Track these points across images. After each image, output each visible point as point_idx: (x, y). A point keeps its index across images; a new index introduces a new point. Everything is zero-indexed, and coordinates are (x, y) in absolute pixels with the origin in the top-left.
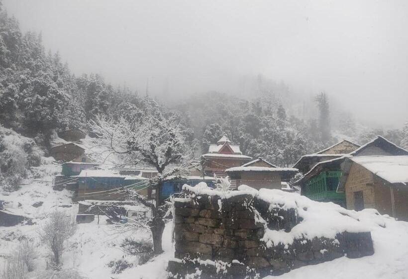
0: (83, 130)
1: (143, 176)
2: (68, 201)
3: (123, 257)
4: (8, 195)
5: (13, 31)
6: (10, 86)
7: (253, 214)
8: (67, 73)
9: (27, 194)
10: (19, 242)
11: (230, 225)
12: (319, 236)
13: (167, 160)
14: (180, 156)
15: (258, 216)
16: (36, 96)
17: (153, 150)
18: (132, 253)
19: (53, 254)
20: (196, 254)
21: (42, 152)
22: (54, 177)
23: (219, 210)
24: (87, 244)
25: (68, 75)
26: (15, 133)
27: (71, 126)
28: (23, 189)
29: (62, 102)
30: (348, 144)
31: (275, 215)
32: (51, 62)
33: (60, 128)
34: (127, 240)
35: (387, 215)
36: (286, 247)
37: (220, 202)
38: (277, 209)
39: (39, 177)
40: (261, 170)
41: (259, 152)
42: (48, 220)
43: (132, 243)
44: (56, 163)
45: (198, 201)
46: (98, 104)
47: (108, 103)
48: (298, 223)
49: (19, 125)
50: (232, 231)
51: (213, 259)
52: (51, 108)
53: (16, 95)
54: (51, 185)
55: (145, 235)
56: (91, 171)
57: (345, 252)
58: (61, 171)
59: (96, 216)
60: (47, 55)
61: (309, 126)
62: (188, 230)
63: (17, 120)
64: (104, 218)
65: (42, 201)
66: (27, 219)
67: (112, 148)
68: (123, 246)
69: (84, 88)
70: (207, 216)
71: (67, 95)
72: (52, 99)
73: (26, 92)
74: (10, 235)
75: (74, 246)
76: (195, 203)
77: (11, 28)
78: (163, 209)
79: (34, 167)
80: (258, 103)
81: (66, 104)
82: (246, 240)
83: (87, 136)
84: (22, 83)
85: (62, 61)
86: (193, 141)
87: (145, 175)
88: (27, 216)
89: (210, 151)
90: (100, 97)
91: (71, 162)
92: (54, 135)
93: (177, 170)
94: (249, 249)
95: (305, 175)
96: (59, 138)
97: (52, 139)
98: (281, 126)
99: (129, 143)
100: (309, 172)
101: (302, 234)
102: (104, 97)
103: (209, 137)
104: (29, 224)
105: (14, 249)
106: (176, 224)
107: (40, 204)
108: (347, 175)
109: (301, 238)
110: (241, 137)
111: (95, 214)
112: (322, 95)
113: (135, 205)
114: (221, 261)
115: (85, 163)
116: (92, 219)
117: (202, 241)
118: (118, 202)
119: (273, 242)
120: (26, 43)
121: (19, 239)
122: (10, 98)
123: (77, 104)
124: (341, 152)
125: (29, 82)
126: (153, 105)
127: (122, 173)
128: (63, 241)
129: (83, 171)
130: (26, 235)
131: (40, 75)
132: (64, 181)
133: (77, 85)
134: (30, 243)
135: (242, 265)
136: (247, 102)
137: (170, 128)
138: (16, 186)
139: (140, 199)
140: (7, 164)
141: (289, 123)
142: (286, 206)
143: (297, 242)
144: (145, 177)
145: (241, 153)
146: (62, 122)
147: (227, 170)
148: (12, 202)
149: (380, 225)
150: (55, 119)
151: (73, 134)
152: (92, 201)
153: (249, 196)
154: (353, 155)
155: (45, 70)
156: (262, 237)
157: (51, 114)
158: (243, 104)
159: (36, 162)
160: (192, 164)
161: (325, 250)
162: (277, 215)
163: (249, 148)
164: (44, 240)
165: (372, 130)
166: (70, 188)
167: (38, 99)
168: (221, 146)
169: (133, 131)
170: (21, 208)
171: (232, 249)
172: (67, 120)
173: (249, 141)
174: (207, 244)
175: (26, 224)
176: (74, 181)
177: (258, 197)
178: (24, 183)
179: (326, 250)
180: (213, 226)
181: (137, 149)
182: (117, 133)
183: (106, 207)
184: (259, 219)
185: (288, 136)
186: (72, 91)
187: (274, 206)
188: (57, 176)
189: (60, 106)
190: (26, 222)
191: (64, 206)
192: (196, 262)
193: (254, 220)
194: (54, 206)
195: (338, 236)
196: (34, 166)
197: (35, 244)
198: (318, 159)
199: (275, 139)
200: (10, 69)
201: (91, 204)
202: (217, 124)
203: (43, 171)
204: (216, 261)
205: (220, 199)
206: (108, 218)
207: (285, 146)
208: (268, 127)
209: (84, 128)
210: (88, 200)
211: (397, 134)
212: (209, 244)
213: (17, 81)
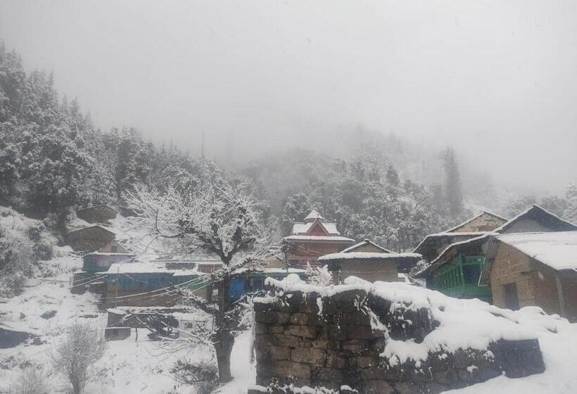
0: (113, 207)
1: (199, 270)
2: (92, 310)
3: (175, 388)
4: (5, 302)
5: (13, 70)
6: (9, 147)
7: (368, 317)
8: (91, 127)
9: (32, 301)
10: (21, 370)
11: (336, 335)
12: (465, 347)
13: (235, 246)
14: (255, 239)
15: (375, 322)
16: (46, 160)
17: (215, 232)
18: (187, 382)
19: (72, 387)
20: (287, 379)
21: (54, 240)
22: (71, 275)
23: (319, 314)
24: (120, 370)
25: (90, 131)
26: (15, 213)
27: (96, 202)
28: (27, 294)
29: (82, 168)
30: (490, 218)
31: (399, 318)
32: (66, 112)
33: (80, 205)
34: (180, 363)
35: (556, 316)
36: (418, 364)
37: (319, 302)
38: (403, 309)
39: (50, 275)
40: (369, 257)
41: (362, 232)
42: (65, 338)
43: (188, 367)
44: (74, 255)
45: (288, 300)
46: (134, 169)
47: (148, 168)
48: (434, 329)
49: (21, 202)
50: (338, 343)
51: (312, 386)
52: (68, 177)
53: (18, 160)
54: (68, 286)
55: (205, 355)
56: (125, 264)
57: (503, 369)
58: (82, 266)
59: (133, 330)
60: (61, 103)
61: (432, 194)
62: (275, 345)
63: (19, 195)
64: (144, 332)
65: (55, 310)
66: (33, 336)
67: (158, 230)
68: (174, 371)
69: (114, 148)
70: (302, 323)
71: (91, 158)
72: (68, 163)
73: (31, 155)
74: (8, 361)
75: (102, 373)
76: (283, 304)
77: (10, 67)
78: (231, 316)
79: (43, 262)
80: (359, 164)
81: (88, 170)
82: (359, 355)
83: (119, 216)
84: (25, 142)
85: (83, 111)
86: (269, 218)
87: (202, 268)
88: (34, 332)
89: (294, 232)
90: (137, 159)
91: (96, 253)
92: (71, 214)
93: (249, 260)
94: (364, 369)
95: (432, 262)
96: (78, 219)
97: (68, 221)
98: (392, 195)
99: (181, 222)
100: (438, 258)
101: (441, 345)
102: (142, 160)
103: (292, 212)
104: (37, 344)
105: (14, 380)
106: (257, 335)
107: (52, 314)
108: (492, 260)
109: (439, 350)
110: (336, 212)
111: (132, 327)
112: (448, 151)
113: (188, 312)
114: (324, 388)
115: (116, 254)
116: (127, 334)
117: (296, 359)
118: (165, 308)
119: (398, 358)
120: (31, 86)
121: (21, 367)
122: (9, 164)
123: (104, 170)
124: (481, 229)
125: (36, 141)
126: (212, 169)
127: (169, 266)
128: (86, 368)
129: (113, 265)
130: (31, 359)
131: (52, 131)
132: (85, 281)
133: (103, 144)
134: (38, 372)
135: (355, 392)
136: (344, 162)
137: (239, 200)
138: (17, 288)
139: (199, 303)
140: (3, 258)
141: (404, 191)
142: (415, 306)
143: (433, 356)
144: (202, 272)
145: (339, 234)
146: (84, 196)
147: (320, 258)
148: (11, 312)
149: (549, 330)
150: (73, 192)
151: (99, 214)
152: (127, 308)
153: (362, 292)
154: (500, 232)
155: (58, 124)
156: (382, 350)
157: (68, 185)
158: (339, 165)
159: (47, 254)
160: (270, 250)
161: (473, 367)
162: (403, 318)
163: (349, 227)
164: (58, 366)
165: (520, 199)
166: (94, 290)
167: (48, 165)
168: (309, 225)
169: (186, 205)
170: (25, 321)
171: (340, 369)
172: (90, 193)
173: (349, 216)
174: (302, 363)
175: (31, 344)
176: (101, 280)
177: (374, 294)
178: (28, 284)
179: (476, 367)
180: (311, 336)
181: (192, 231)
182: (164, 209)
183: (146, 316)
184: (377, 325)
185: (403, 209)
186: (97, 152)
187: (398, 306)
188: (76, 272)
189: (79, 174)
190: (32, 341)
191: (86, 317)
192: (288, 390)
193: (370, 326)
194: (72, 317)
195: (492, 346)
196: (42, 259)
197: (44, 373)
198: (449, 239)
199: (385, 214)
200: (9, 123)
201: (125, 313)
202: (303, 194)
203: (56, 266)
204: (316, 388)
205: (320, 296)
206: (150, 332)
207: (399, 223)
208: (374, 196)
209: (114, 204)
210: (120, 307)
211: (555, 203)
212: (305, 364)
213: (20, 140)
